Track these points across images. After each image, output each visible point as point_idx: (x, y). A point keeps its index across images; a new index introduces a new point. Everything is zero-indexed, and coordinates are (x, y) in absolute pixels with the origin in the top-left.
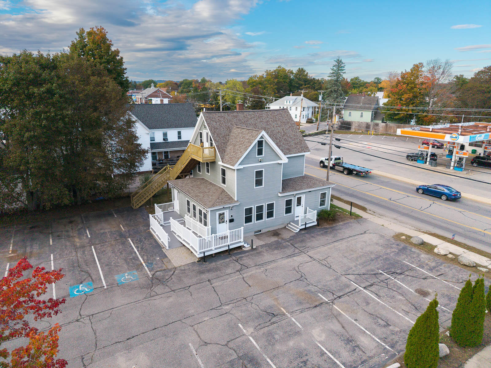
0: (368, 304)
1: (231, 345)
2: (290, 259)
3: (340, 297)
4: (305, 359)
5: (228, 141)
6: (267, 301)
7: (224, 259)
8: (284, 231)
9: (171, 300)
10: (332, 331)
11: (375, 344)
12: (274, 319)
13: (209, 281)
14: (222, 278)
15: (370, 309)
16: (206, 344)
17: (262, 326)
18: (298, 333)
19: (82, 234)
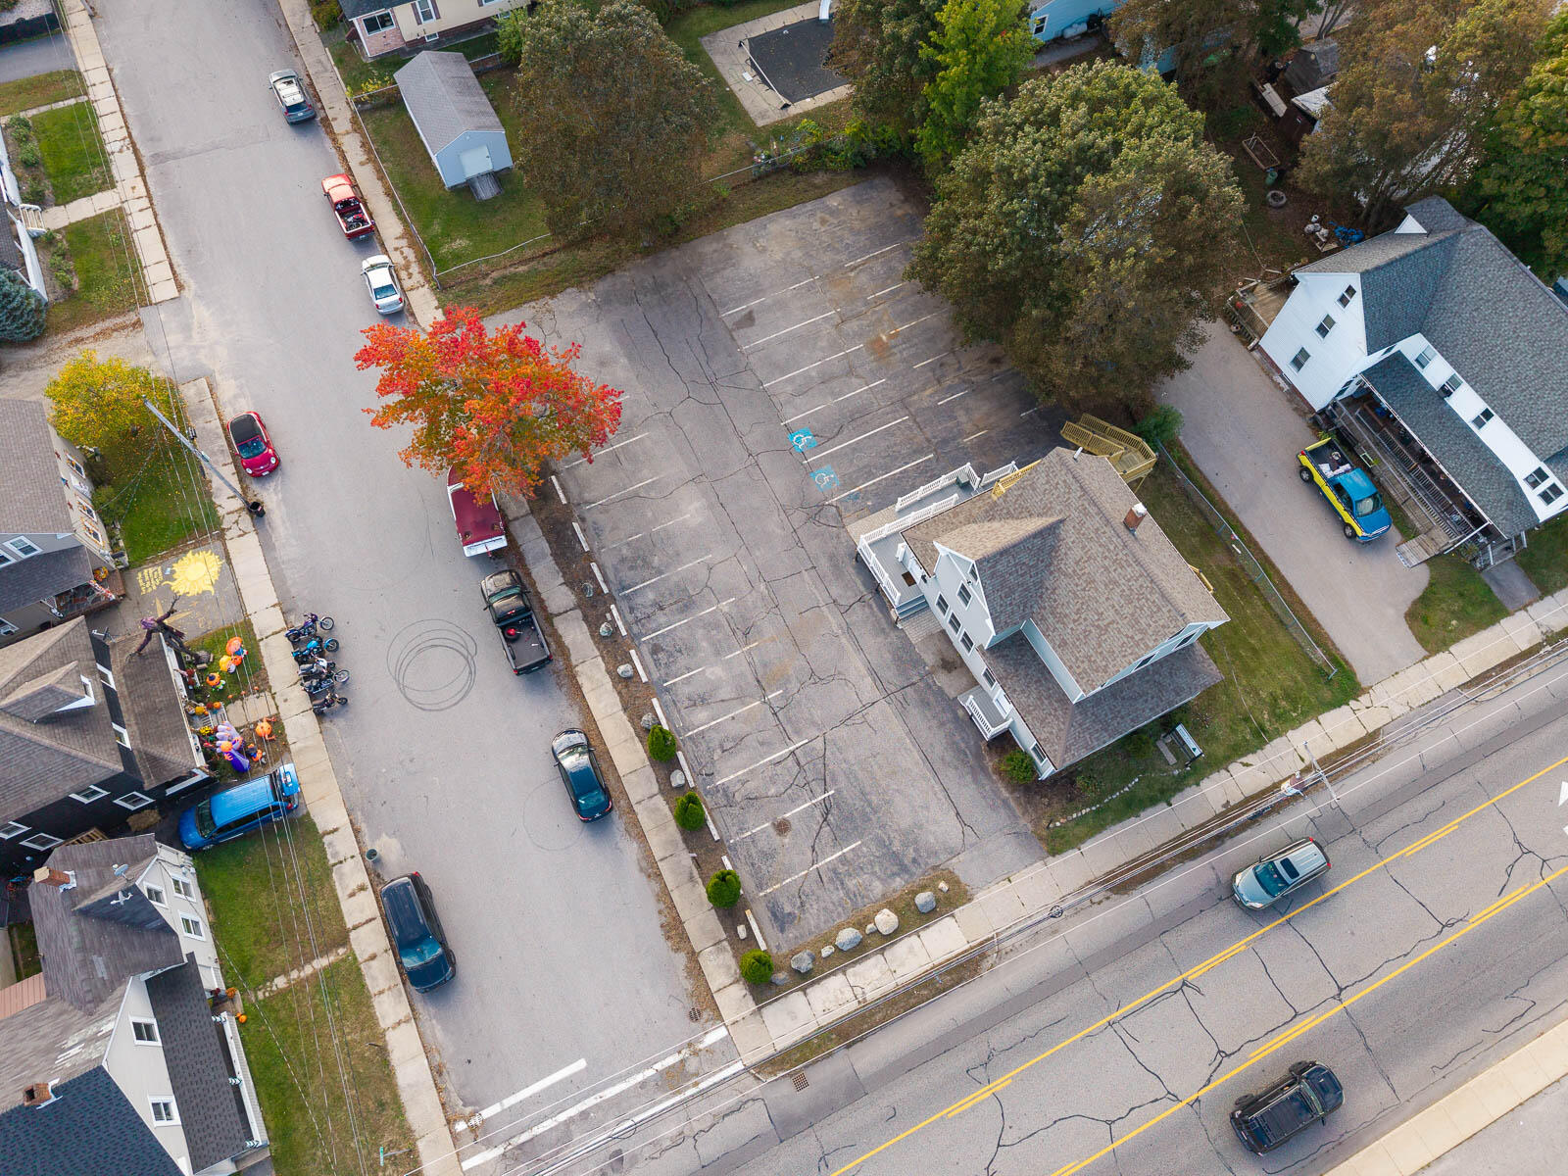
0: (762, 744)
1: (707, 590)
2: (864, 671)
3: (775, 714)
4: (684, 652)
5: (1017, 518)
6: (769, 628)
7: (864, 585)
8: (964, 681)
9: (779, 531)
10: (717, 688)
11: (696, 723)
12: (739, 633)
13: (814, 568)
14: (818, 582)
15: (751, 741)
16: (710, 569)
17: (731, 621)
18: (718, 653)
19: (951, 390)
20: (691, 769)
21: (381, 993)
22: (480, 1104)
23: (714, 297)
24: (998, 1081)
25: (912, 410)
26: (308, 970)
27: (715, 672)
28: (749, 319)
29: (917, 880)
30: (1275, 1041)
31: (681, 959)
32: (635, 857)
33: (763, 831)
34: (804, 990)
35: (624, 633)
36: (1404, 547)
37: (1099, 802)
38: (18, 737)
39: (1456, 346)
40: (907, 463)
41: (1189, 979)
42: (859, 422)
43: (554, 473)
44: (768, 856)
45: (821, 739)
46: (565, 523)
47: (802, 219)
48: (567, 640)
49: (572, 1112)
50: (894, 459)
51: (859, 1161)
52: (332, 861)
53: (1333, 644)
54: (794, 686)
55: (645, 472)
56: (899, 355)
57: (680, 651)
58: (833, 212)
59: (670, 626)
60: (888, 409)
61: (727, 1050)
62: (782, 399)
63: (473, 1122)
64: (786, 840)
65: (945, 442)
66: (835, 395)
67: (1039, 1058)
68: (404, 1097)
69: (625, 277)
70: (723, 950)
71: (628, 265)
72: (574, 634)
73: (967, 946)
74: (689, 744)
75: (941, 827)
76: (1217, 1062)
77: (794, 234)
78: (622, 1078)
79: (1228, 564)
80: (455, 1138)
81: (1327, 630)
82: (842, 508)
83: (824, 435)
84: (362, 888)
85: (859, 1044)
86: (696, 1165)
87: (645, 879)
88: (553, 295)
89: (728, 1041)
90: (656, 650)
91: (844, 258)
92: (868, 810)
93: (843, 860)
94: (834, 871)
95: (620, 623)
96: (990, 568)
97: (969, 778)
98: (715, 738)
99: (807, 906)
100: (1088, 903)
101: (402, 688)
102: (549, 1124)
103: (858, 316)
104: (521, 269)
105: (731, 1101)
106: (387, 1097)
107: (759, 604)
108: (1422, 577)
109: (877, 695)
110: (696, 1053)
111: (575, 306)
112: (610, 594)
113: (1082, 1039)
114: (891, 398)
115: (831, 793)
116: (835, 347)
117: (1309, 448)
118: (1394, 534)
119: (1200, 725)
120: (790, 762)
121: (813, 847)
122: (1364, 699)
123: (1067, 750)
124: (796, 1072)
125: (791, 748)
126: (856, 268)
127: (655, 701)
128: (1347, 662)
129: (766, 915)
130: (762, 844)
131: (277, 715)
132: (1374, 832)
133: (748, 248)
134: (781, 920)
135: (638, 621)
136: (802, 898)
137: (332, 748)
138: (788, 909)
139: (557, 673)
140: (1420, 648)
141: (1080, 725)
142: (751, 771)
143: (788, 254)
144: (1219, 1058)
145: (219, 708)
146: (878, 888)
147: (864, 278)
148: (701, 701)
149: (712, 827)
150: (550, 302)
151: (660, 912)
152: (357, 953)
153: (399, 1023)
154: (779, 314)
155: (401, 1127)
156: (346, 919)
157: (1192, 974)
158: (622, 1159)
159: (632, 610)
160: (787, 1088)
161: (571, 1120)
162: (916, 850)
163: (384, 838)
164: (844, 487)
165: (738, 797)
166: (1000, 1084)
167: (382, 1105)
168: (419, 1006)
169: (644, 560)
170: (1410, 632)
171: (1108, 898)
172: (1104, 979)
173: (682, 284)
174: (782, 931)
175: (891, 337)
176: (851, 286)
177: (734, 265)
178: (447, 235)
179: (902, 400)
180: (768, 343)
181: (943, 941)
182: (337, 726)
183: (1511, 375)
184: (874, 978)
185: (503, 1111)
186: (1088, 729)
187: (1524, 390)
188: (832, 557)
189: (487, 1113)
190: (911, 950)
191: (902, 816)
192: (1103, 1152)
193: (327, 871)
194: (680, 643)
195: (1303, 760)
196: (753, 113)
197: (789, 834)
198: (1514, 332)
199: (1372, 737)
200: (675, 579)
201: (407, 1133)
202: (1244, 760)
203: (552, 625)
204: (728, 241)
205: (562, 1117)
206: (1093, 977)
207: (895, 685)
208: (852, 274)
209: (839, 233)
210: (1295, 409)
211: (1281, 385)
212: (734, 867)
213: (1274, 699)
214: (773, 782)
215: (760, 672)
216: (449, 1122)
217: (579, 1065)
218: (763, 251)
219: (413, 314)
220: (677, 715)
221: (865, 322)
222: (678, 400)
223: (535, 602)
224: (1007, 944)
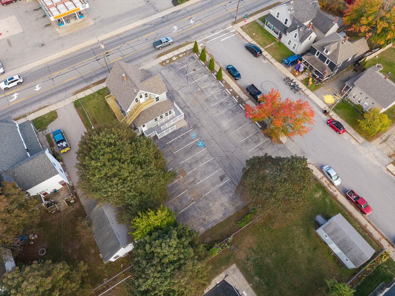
0: (200, 82)
1: (217, 107)
2: (181, 95)
3: (198, 86)
10: (211, 90)
11: (214, 83)
12: (209, 100)
15: (202, 82)
17: (211, 102)
18: (212, 96)
20: (213, 76)
21: (256, 44)
22: (236, 36)
23: (233, 185)
25: (173, 155)
27: (212, 92)
28: (222, 178)
29: (169, 64)
32: (220, 64)
33: (198, 69)
34: (188, 50)
35: (233, 97)
36: (51, 132)
40: (174, 141)
42: (186, 150)
43: (260, 128)
44: (196, 66)
45: (189, 83)
47: (212, 220)
48: (245, 95)
50: (177, 141)
51: (177, 34)
53: (76, 110)
55: (239, 132)
56: (178, 172)
57: (220, 95)
58: (202, 224)
59: (224, 100)
60: (179, 155)
62: (208, 155)
63: (236, 34)
66: (194, 157)
68: (247, 35)
72: (244, 97)
73: (160, 58)
74: (215, 80)
75: (165, 72)
77: (214, 213)
78: (215, 39)
79: (95, 124)
80: (237, 32)
81: (77, 113)
82: (189, 128)
83: (196, 146)
84: (266, 56)
90: (226, 95)
91: (196, 205)
92: (178, 73)
93: (182, 66)
94: (184, 65)
95: (235, 98)
98: (209, 81)
99: (188, 60)
101: (274, 84)
102: (224, 34)
103: (190, 184)
105: (197, 39)
106: (250, 34)
107: (205, 106)
109: (178, 91)
110: (204, 43)
112: (238, 104)
114: (179, 158)
115: (186, 75)
116: (195, 172)
118: (51, 135)
120: (194, 79)
121: (188, 68)
122: (74, 100)
125: (194, 81)
126: (192, 202)
127: (223, 86)
128: (75, 107)
129: (195, 58)
130: (198, 67)
132: (82, 79)
133: (227, 205)
134: (193, 58)
135: (231, 100)
137: (283, 74)
138: (192, 59)
139: (244, 89)
140: (57, 111)
142: (201, 77)
143: (214, 204)
146: (176, 63)
147: (189, 198)
148: (214, 87)
149: (207, 68)
152: (263, 48)
153: (252, 41)
154: (213, 181)
155: (246, 32)
156: (266, 51)
157: (122, 58)
158: (212, 32)
159: (233, 102)
160: (188, 41)
162: (169, 68)
163: (266, 62)
164: (189, 133)
165: (203, 73)
167: (250, 33)
169: (233, 112)
170: (58, 114)
172: (137, 56)
174: (192, 56)
175: (180, 177)
176: (193, 194)
177: (230, 198)
178: (323, 198)
179: (175, 158)
180: (214, 171)
181: (164, 58)
182: (283, 77)
184: (176, 52)
185: (232, 35)
188: (190, 117)
189: (234, 35)
190: (170, 56)
191: (172, 73)
192: (139, 38)
193: (273, 57)
194: (221, 97)
195: (91, 89)
197: (193, 69)
199: (75, 94)
200: (225, 109)
203: (249, 97)
204: (234, 207)
205: (222, 35)
208: (193, 199)
209: (199, 215)
210: (65, 166)
211: (67, 173)
212: (202, 63)
213: (93, 99)
214: (197, 76)
215: (203, 93)
216: (239, 33)
217: (221, 40)
218: (222, 205)
219: (318, 169)
220: (218, 84)
221: (188, 181)
222: (235, 151)
223: (254, 102)
224: (153, 59)
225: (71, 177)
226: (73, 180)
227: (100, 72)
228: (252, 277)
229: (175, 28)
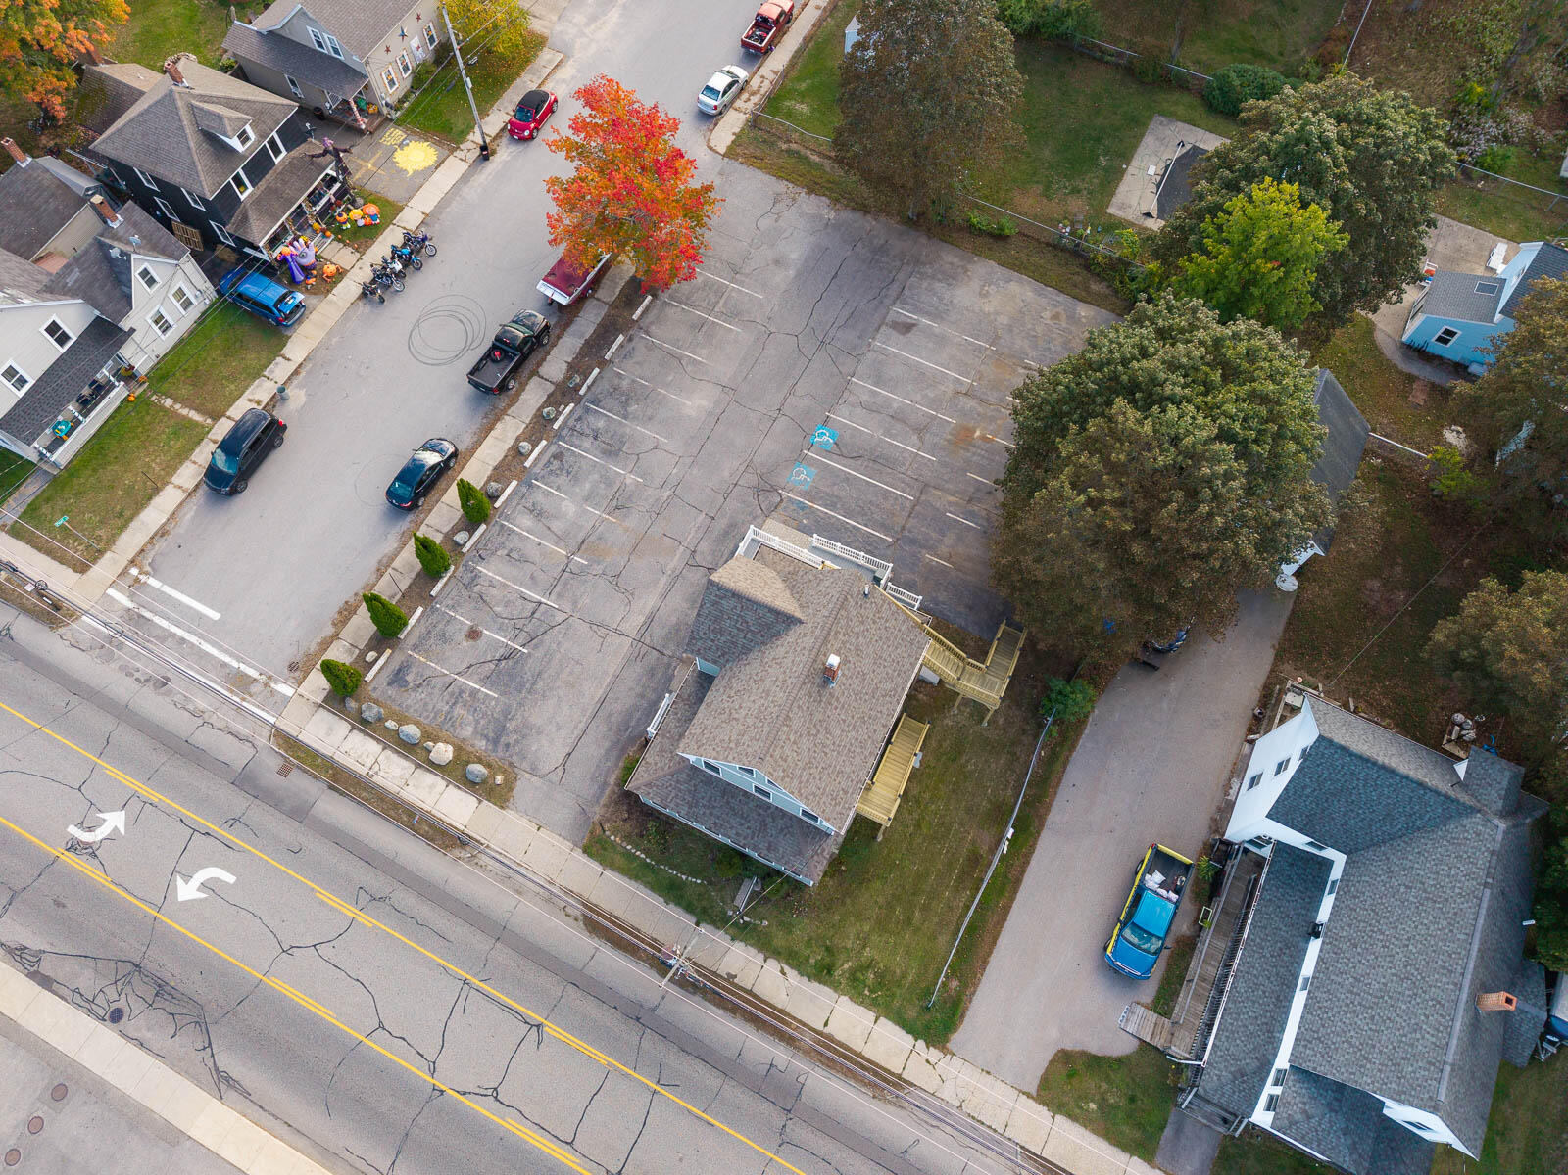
0: (532, 577)
1: (635, 458)
2: (647, 611)
3: (564, 571)
4: (570, 476)
6: (633, 521)
9: (726, 474)
10: (556, 518)
11: (517, 522)
12: (615, 503)
13: (713, 518)
14: (703, 530)
15: (529, 568)
16: (655, 448)
17: (621, 491)
18: (587, 499)
19: (969, 515)
20: (478, 542)
21: (195, 463)
22: (155, 572)
23: (906, 292)
24: (365, 916)
25: (923, 498)
26: (185, 412)
27: (569, 507)
28: (907, 328)
29: (493, 758)
30: (534, 1135)
31: (330, 630)
32: (386, 551)
33: (462, 623)
34: (354, 728)
35: (555, 427)
36: (1140, 1010)
37: (658, 862)
38: (182, 128)
39: (1355, 897)
40: (866, 525)
41: (546, 1029)
42: (877, 466)
43: (655, 296)
44: (444, 638)
45: (565, 616)
46: (617, 330)
47: (1043, 301)
48: (524, 396)
49: (180, 632)
50: (861, 513)
51: (246, 846)
52: (265, 373)
53: (974, 993)
54: (598, 569)
55: (705, 351)
56: (969, 455)
57: (569, 473)
58: (1072, 318)
59: (586, 453)
60: (909, 479)
61: (281, 704)
62: (851, 399)
63: (141, 577)
64: (465, 644)
65: (913, 542)
66: (887, 433)
67: (403, 938)
68: (134, 524)
69: (868, 223)
70: (351, 653)
71: (883, 219)
72: (532, 396)
73: (462, 828)
74: (497, 527)
75: (549, 749)
76: (485, 1092)
77: (1022, 304)
78: (221, 649)
79: (984, 849)
80: (124, 572)
81: (984, 979)
82: (783, 505)
83: (840, 450)
84: (258, 402)
85: (337, 795)
86: (184, 736)
87: (374, 569)
88: (810, 191)
89: (287, 700)
90: (558, 456)
91: (1032, 354)
92: (528, 686)
93: (474, 693)
94: (461, 692)
95: (561, 419)
96: (717, 596)
97: (607, 744)
98: (515, 542)
99: (420, 690)
100: (562, 904)
101: (417, 324)
102: (164, 623)
103: (982, 401)
104: (815, 158)
105: (244, 731)
106: (128, 513)
107: (651, 501)
108: (1122, 1046)
109: (633, 634)
110: (266, 685)
111: (813, 211)
112: (582, 397)
113: (439, 965)
114: (920, 475)
115: (525, 651)
116: (934, 403)
117: (1162, 847)
118: (1149, 991)
119: (792, 909)
120: (531, 607)
121: (471, 665)
122: (934, 1054)
123: (649, 785)
124: (290, 762)
125: (543, 600)
126: (1030, 369)
127: (514, 483)
128: (963, 1016)
129: (395, 665)
130: (450, 629)
131: (346, 272)
132: (799, 1132)
133: (975, 285)
135: (572, 430)
136: (425, 681)
137: (345, 317)
138: (409, 678)
139: (495, 407)
140: (1036, 1082)
141: (678, 782)
142: (505, 585)
143: (997, 313)
144: (490, 1092)
145: (329, 237)
146: (467, 732)
148: (537, 513)
149: (440, 585)
150: (803, 194)
151: (356, 595)
152: (213, 431)
153: (180, 487)
154: (930, 345)
155: (113, 535)
156: (231, 409)
157: (551, 1029)
158: (165, 684)
159: (579, 419)
160: (275, 763)
161: (173, 635)
162: (517, 742)
163: (302, 392)
164: (807, 495)
165: (477, 589)
166: (365, 919)
167: (121, 514)
168: (201, 492)
169: (627, 400)
170: (1045, 1064)
171: (576, 920)
172: (502, 955)
173: (898, 263)
174: (389, 684)
175: (983, 438)
176: (1008, 377)
177: (950, 285)
178: (802, 96)
179: (926, 485)
180: (895, 355)
181: (455, 807)
182: (364, 309)
183: (1361, 970)
184: (393, 772)
185: (158, 590)
186: (680, 791)
187: (1352, 992)
188: (732, 526)
189: (153, 582)
190: (432, 787)
191: (538, 715)
192: (355, 1034)
193: (258, 375)
194: (576, 468)
195: (826, 1025)
196: (1117, 199)
197: (471, 643)
198: (1409, 939)
199: (898, 1082)
200: (628, 430)
201: (111, 541)
202: (787, 969)
203: (530, 378)
204: (969, 267)
205: (173, 629)
206: (498, 945)
207: (652, 641)
208: (1021, 371)
209: (1054, 335)
210: (1214, 820)
211: (1231, 792)
212: (419, 621)
213: (869, 966)
214: (506, 605)
215: (592, 538)
216: (132, 562)
217: (215, 615)
218: (984, 295)
219: (716, 125)
220: (514, 504)
221: (980, 410)
222: (788, 331)
223: (540, 356)
224: (484, 859)
225: (1229, 766)
226: (1235, 750)
227: (700, 1067)
228: (1106, 170)
229: (187, 891)
